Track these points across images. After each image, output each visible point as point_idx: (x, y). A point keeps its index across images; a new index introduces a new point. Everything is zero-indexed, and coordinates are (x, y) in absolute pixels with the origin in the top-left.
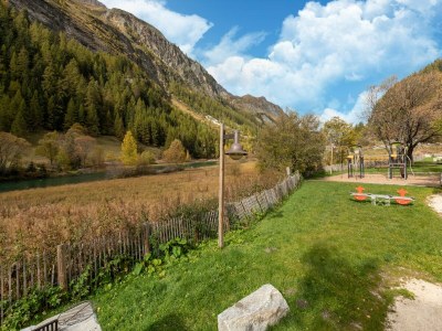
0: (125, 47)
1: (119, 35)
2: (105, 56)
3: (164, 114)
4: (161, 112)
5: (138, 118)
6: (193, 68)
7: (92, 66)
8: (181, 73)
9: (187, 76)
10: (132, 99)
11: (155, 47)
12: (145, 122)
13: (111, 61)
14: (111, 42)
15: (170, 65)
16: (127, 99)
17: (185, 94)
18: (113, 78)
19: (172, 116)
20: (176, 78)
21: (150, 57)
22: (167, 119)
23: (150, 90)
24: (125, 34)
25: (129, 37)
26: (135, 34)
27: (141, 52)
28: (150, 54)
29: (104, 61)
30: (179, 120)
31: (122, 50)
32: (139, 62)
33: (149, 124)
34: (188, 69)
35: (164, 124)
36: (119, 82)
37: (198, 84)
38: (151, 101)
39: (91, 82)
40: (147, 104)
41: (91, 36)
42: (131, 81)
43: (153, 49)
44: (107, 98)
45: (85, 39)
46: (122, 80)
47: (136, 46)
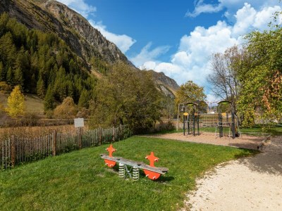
0: (57, 28)
1: (53, 19)
2: (39, 33)
3: (80, 80)
4: (78, 78)
5: (57, 82)
6: (110, 48)
7: (25, 39)
8: (100, 51)
9: (104, 53)
10: (56, 66)
11: (81, 30)
12: (64, 84)
13: (43, 36)
14: (46, 24)
15: (92, 44)
16: (52, 66)
17: (102, 67)
18: (42, 49)
19: (87, 82)
20: (96, 54)
21: (77, 37)
22: (82, 84)
23: (72, 60)
24: (58, 19)
25: (61, 21)
26: (67, 20)
27: (70, 33)
28: (77, 35)
29: (37, 37)
30: (93, 85)
31: (55, 30)
32: (67, 40)
33: (67, 86)
34: (106, 48)
35: (79, 87)
36: (46, 52)
37: (113, 59)
38: (71, 69)
39: (22, 51)
40: (67, 71)
41: (30, 18)
42: (57, 53)
43: (80, 31)
44: (34, 64)
45: (25, 20)
46: (49, 51)
47: (66, 28)
